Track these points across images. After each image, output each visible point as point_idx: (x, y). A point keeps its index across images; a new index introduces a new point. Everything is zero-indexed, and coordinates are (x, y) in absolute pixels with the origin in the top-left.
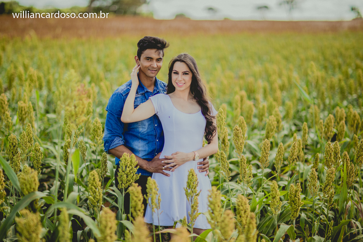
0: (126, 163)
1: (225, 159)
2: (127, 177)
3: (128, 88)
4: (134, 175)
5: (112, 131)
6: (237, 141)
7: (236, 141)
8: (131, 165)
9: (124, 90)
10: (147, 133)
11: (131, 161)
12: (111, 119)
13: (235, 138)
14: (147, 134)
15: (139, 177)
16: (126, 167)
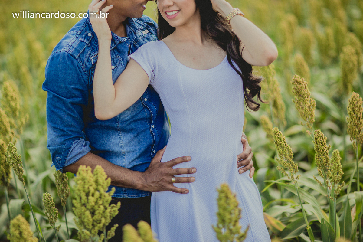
0: (86, 186)
1: (283, 142)
2: (93, 213)
3: (82, 41)
4: (106, 209)
5: (63, 131)
6: (302, 103)
7: (300, 104)
8: (97, 190)
9: (75, 46)
10: (133, 117)
11: (96, 182)
12: (59, 108)
13: (297, 99)
14: (132, 120)
15: (119, 210)
16: (87, 195)
